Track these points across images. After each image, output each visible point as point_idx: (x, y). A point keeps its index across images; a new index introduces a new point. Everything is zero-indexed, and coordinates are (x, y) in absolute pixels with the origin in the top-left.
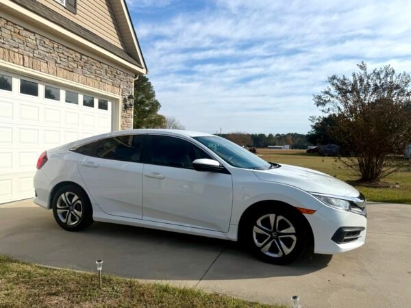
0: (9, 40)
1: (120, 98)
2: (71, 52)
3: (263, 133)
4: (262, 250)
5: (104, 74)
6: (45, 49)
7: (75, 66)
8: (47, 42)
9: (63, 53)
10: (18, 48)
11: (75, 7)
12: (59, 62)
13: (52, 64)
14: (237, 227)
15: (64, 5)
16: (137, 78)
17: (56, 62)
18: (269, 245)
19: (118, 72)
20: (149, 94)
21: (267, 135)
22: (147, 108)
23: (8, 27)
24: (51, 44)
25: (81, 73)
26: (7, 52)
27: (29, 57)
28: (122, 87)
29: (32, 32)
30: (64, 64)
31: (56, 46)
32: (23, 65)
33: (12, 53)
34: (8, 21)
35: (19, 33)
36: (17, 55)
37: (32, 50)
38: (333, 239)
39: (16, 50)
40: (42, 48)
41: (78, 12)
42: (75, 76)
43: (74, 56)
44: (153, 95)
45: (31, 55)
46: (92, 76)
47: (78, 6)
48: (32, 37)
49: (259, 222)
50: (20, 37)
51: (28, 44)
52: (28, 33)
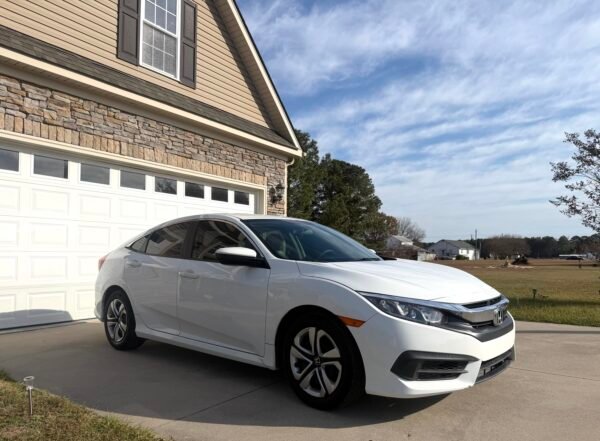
0: (101, 125)
1: (265, 189)
2: (189, 134)
3: (550, 235)
4: (301, 385)
5: (240, 159)
6: (150, 133)
7: (195, 151)
8: (153, 124)
9: (176, 137)
10: (113, 134)
11: (194, 81)
12: (170, 147)
13: (160, 151)
14: (273, 348)
15: (178, 79)
16: (292, 163)
17: (166, 148)
18: (310, 376)
19: (261, 156)
20: (365, 189)
21: (557, 237)
22: (364, 208)
23: (100, 111)
24: (159, 127)
25: (204, 159)
26: (98, 139)
27: (128, 143)
28: (267, 174)
29: (133, 115)
30: (179, 149)
31: (166, 128)
32: (120, 153)
33: (105, 141)
34: (99, 104)
35: (114, 117)
36: (111, 142)
37: (131, 135)
38: (393, 370)
39: (110, 136)
40: (146, 132)
41: (198, 85)
42: (195, 163)
43: (192, 140)
44: (372, 190)
45: (131, 141)
46: (220, 163)
47: (198, 79)
48: (132, 119)
49: (297, 340)
50: (116, 121)
51: (126, 129)
52: (125, 116)
